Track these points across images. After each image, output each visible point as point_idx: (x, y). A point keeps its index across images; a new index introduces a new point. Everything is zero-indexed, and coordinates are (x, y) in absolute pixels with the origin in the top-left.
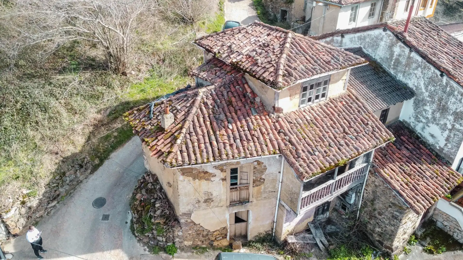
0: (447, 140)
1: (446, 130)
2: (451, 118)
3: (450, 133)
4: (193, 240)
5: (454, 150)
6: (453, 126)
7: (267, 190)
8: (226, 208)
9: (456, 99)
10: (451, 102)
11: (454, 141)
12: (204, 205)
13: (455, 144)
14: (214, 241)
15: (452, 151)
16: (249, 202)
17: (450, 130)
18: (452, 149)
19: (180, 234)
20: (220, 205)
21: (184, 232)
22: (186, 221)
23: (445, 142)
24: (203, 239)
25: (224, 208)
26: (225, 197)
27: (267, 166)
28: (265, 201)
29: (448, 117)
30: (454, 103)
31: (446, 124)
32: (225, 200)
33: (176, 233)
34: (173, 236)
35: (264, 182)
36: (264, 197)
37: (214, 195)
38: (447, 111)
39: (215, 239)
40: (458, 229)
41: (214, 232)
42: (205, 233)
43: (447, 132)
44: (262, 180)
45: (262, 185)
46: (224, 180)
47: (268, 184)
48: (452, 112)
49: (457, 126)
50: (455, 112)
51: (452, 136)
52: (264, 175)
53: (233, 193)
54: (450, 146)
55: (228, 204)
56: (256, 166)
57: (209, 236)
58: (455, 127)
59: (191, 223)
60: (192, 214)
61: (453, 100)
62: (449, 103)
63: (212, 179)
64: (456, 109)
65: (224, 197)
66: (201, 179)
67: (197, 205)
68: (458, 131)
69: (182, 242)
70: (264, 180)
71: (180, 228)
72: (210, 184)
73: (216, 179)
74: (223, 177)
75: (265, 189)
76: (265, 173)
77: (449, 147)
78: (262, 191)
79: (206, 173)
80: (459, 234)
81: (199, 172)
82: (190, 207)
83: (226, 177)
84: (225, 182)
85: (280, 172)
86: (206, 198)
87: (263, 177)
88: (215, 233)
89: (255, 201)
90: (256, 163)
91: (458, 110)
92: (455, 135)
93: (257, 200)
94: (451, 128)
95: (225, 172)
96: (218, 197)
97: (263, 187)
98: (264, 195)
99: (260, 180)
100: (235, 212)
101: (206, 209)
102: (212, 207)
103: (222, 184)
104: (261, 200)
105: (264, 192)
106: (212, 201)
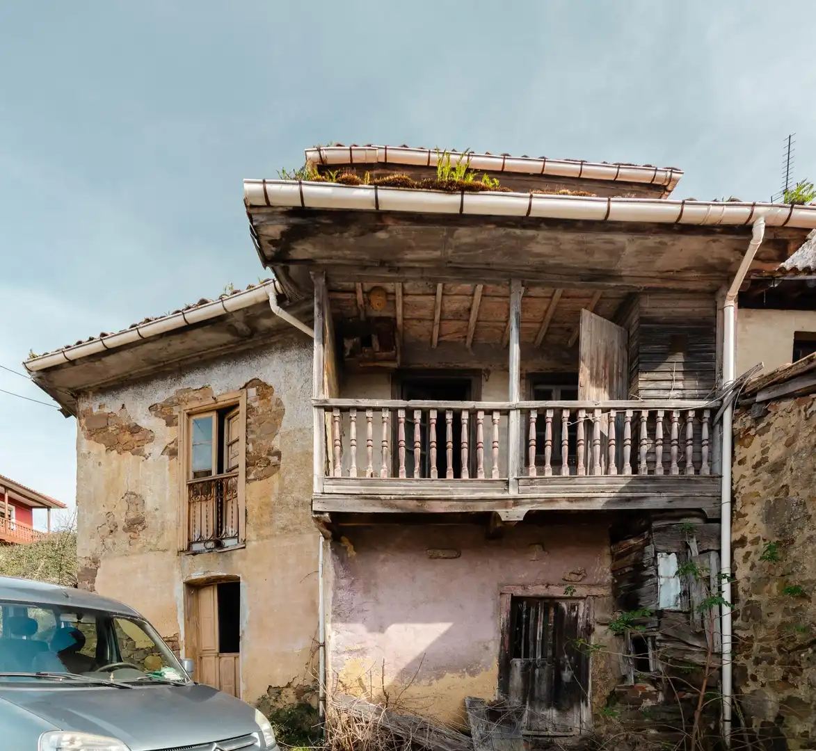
7: (289, 499)
8: (175, 558)
12: (123, 538)
20: (161, 544)
25: (170, 557)
26: (175, 514)
27: (284, 399)
28: (286, 543)
32: (174, 526)
35: (277, 466)
36: (280, 523)
37: (151, 502)
44: (274, 459)
45: (275, 477)
46: (173, 453)
47: (289, 472)
52: (278, 437)
55: (182, 547)
56: (255, 405)
60: (99, 571)
63: (148, 449)
65: (171, 516)
66: (123, 449)
67: (109, 541)
70: (278, 454)
72: (141, 465)
73: (156, 449)
74: (171, 445)
75: (282, 489)
76: (281, 430)
78: (273, 499)
79: (136, 429)
81: (121, 427)
83: (177, 441)
84: (175, 460)
86: (132, 516)
87: (276, 444)
89: (253, 544)
90: (252, 392)
93: (260, 537)
95: (177, 424)
96: (157, 513)
97: (276, 485)
98: (282, 518)
99: (270, 458)
100: (198, 575)
101: (126, 554)
102: (141, 551)
103: (167, 468)
104: (273, 536)
105: (280, 504)
106: (144, 528)
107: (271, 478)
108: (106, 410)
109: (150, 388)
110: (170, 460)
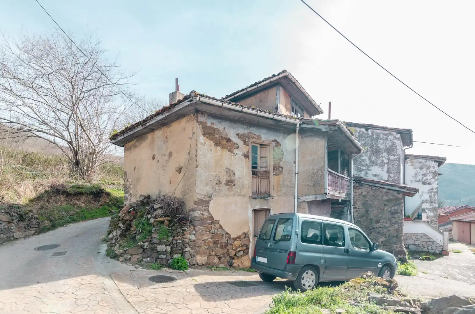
0: (388, 172)
1: (384, 166)
2: (385, 154)
3: (388, 165)
4: (208, 254)
5: (397, 177)
6: (389, 159)
7: (285, 184)
8: (248, 200)
9: (383, 140)
10: (380, 144)
11: (394, 169)
12: (225, 188)
13: (396, 172)
14: (233, 259)
15: (395, 178)
16: (270, 196)
17: (388, 163)
18: (395, 176)
19: (193, 237)
20: (242, 193)
21: (198, 234)
22: (203, 214)
23: (387, 175)
24: (220, 251)
25: (246, 199)
26: (248, 181)
27: (284, 150)
28: (285, 198)
29: (383, 155)
30: (383, 143)
31: (383, 161)
32: (248, 186)
33: (187, 236)
34: (183, 242)
35: (282, 172)
36: (283, 192)
37: (237, 176)
38: (380, 151)
39: (235, 255)
40: (430, 242)
41: (235, 239)
42: (224, 240)
43: (386, 166)
44: (281, 169)
45: (281, 175)
46: (246, 156)
47: (286, 175)
48: (383, 150)
49: (392, 157)
50: (386, 149)
51: (391, 166)
52: (282, 162)
53: (255, 179)
54: (392, 175)
55: (251, 195)
57: (229, 247)
58: (390, 159)
59: (207, 219)
60: (211, 202)
61: (382, 141)
62: (379, 145)
63: (236, 151)
64: (386, 146)
65: (246, 182)
66: (223, 147)
67: (217, 188)
68: (394, 161)
69: (194, 256)
71: (192, 227)
72: (233, 157)
73: (239, 153)
74: (246, 153)
75: (283, 181)
76: (283, 160)
77: (392, 177)
78: (281, 183)
79: (229, 140)
80: (433, 245)
81: (222, 137)
82: (208, 189)
83: (248, 152)
84: (247, 159)
85: (295, 163)
86: (228, 178)
87: (281, 164)
88: (236, 242)
89: (275, 198)
90: (274, 143)
91: (388, 146)
92: (393, 165)
93: (278, 196)
94: (388, 162)
95: (248, 145)
96: (240, 179)
97: (282, 178)
98: (284, 190)
99: (279, 168)
100: (257, 207)
101: (227, 195)
102: (234, 195)
103: (244, 162)
104: (282, 196)
105: (283, 185)
106: (234, 185)
107: (280, 175)
108: (215, 126)
109: (236, 125)
110: (245, 158)
